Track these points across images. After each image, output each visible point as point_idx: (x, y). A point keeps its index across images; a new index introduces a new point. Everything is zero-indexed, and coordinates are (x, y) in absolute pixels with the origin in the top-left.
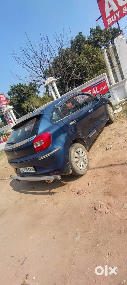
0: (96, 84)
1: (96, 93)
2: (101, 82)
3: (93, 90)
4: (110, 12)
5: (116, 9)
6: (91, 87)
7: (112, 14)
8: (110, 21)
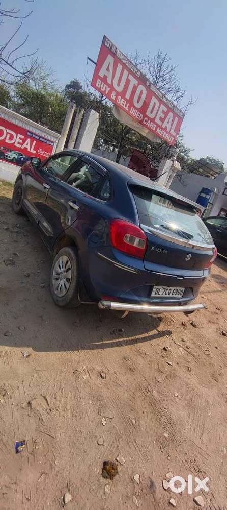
0: (38, 138)
1: (29, 150)
2: (46, 141)
3: (29, 141)
4: (105, 75)
5: (109, 81)
6: (28, 133)
7: (104, 79)
8: (99, 83)
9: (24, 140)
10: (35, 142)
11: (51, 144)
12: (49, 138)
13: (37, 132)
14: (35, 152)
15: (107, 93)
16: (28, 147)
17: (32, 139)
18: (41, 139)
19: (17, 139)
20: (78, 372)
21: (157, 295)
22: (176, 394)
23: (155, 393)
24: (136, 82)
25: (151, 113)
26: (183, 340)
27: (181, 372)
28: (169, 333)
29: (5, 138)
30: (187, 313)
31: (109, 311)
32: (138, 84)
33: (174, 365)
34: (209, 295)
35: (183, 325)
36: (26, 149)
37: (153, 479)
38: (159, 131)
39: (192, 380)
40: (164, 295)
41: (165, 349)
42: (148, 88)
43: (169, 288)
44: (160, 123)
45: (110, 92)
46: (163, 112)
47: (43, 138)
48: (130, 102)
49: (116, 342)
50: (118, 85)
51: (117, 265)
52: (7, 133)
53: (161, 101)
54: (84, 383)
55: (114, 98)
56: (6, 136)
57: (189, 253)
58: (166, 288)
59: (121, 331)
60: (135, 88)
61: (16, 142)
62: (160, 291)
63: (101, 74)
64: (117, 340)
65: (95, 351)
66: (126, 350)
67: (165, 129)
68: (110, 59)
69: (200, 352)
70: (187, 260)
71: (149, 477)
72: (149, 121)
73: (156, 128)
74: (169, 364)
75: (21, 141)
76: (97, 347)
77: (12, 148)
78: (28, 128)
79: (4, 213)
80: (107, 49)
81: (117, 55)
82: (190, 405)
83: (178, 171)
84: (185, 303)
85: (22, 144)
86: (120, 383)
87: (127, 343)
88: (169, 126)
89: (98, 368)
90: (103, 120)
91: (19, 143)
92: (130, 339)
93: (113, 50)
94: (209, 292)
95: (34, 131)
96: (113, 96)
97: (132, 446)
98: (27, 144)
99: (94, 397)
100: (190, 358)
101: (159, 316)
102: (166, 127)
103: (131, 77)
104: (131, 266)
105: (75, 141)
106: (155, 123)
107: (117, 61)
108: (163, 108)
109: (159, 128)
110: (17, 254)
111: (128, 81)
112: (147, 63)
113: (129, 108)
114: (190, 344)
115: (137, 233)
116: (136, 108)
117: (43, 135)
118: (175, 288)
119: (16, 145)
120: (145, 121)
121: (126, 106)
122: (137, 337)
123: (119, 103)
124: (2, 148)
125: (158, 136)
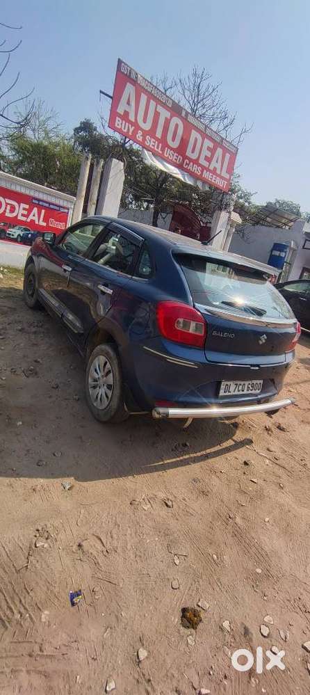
0: (47, 205)
1: (37, 222)
2: (57, 208)
3: (35, 210)
4: (125, 111)
5: (132, 118)
6: (34, 201)
7: (125, 117)
8: (119, 123)
9: (30, 211)
10: (43, 211)
11: (66, 211)
12: (61, 203)
13: (45, 197)
14: (44, 224)
15: (130, 134)
16: (36, 218)
17: (40, 208)
18: (52, 206)
19: (20, 210)
20: (137, 503)
21: (227, 394)
22: (267, 519)
23: (238, 520)
24: (168, 114)
25: (193, 152)
26: (268, 450)
27: (270, 490)
28: (250, 442)
29: (5, 211)
30: (271, 413)
31: (166, 419)
32: (171, 117)
33: (261, 482)
34: (298, 387)
35: (267, 429)
36: (33, 221)
37: (247, 625)
38: (206, 175)
39: (286, 499)
40: (236, 393)
41: (246, 463)
42: (185, 120)
43: (242, 383)
44: (205, 164)
45: (135, 132)
46: (209, 149)
47: (53, 204)
48: (163, 142)
49: (181, 461)
50: (145, 121)
51: (171, 359)
52: (7, 204)
53: (204, 136)
54: (145, 515)
55: (140, 139)
56: (6, 208)
57: (262, 333)
58: (239, 383)
59: (185, 445)
60: (167, 122)
61: (20, 214)
62: (230, 388)
63: (120, 110)
64: (181, 458)
65: (155, 474)
66: (195, 468)
67: (214, 172)
68: (129, 89)
69: (293, 463)
70: (261, 343)
71: (243, 623)
72: (192, 164)
73: (202, 172)
74: (253, 482)
75: (26, 213)
76: (156, 469)
77: (14, 222)
78: (32, 193)
79: (15, 309)
80: (124, 77)
81: (139, 82)
82: (287, 531)
83: (238, 225)
84: (266, 400)
85: (27, 216)
86: (191, 511)
87: (195, 460)
88: (218, 166)
89: (162, 495)
90: (129, 170)
91: (23, 215)
92: (199, 454)
93: (133, 76)
94: (298, 383)
95: (41, 196)
96: (139, 136)
97: (215, 587)
98: (34, 216)
99: (160, 532)
100: (280, 472)
101: (233, 421)
102: (215, 169)
103: (160, 109)
104: (188, 358)
105: (95, 202)
106: (199, 165)
107: (139, 90)
108: (208, 143)
109: (205, 171)
110: (39, 360)
111: (157, 115)
112: (179, 85)
113: (163, 150)
114: (278, 454)
115: (191, 315)
116: (171, 149)
117: (53, 200)
118: (250, 382)
119: (20, 218)
120: (187, 164)
121: (158, 148)
122: (208, 451)
123: (148, 144)
124: (2, 224)
125: (205, 182)
